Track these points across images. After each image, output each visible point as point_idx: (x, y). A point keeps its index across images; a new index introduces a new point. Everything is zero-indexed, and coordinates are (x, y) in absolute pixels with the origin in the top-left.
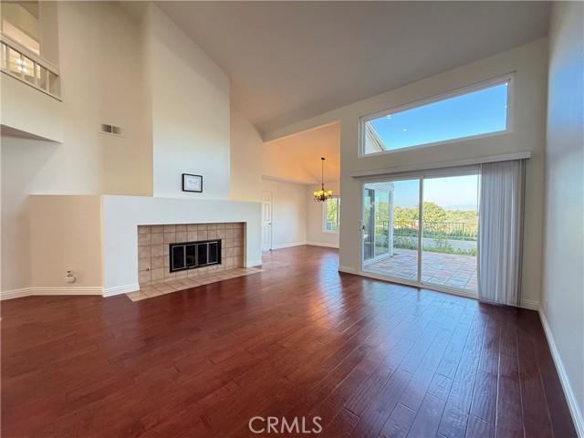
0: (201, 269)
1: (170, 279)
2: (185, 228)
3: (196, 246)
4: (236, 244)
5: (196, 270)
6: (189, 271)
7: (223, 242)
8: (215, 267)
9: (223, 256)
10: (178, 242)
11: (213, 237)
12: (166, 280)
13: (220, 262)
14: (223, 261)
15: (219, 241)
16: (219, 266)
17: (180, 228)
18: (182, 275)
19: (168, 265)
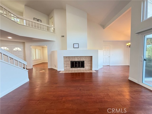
0: (78, 68)
1: (71, 70)
2: (74, 57)
3: (77, 62)
4: (89, 62)
5: (77, 68)
6: (75, 68)
7: (85, 62)
8: (82, 68)
9: (85, 66)
10: (73, 61)
11: (82, 60)
12: (70, 70)
13: (84, 67)
14: (85, 67)
15: (84, 61)
16: (84, 68)
17: (73, 57)
18: (74, 69)
19: (70, 66)
